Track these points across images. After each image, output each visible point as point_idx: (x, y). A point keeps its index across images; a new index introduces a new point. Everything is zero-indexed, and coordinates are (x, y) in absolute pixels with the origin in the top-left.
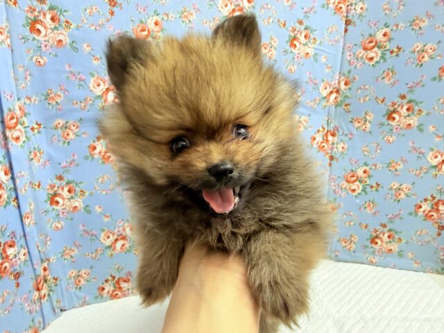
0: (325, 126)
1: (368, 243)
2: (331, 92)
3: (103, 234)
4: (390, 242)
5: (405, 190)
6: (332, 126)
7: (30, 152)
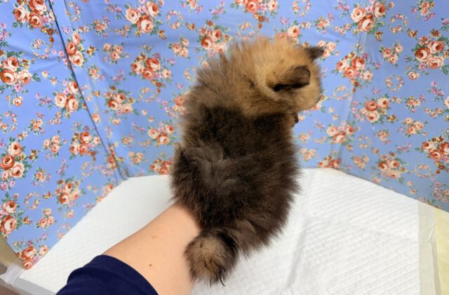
0: (354, 52)
1: (376, 166)
2: (365, 18)
3: (149, 131)
4: (394, 169)
5: (417, 126)
6: (362, 53)
7: (89, 70)
